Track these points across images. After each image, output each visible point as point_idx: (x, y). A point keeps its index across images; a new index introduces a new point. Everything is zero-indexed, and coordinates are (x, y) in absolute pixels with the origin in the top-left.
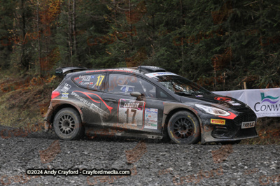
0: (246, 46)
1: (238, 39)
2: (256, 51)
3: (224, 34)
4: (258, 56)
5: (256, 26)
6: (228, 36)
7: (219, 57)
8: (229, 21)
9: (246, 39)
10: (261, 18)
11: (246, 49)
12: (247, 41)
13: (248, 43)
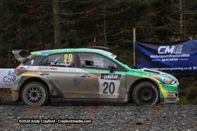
0: (31, 39)
1: (25, 34)
2: (36, 42)
3: (16, 31)
4: (38, 46)
5: (37, 26)
6: (18, 32)
7: (12, 46)
8: (19, 22)
9: (30, 34)
10: (41, 21)
11: (30, 41)
12: (31, 36)
13: (32, 37)
